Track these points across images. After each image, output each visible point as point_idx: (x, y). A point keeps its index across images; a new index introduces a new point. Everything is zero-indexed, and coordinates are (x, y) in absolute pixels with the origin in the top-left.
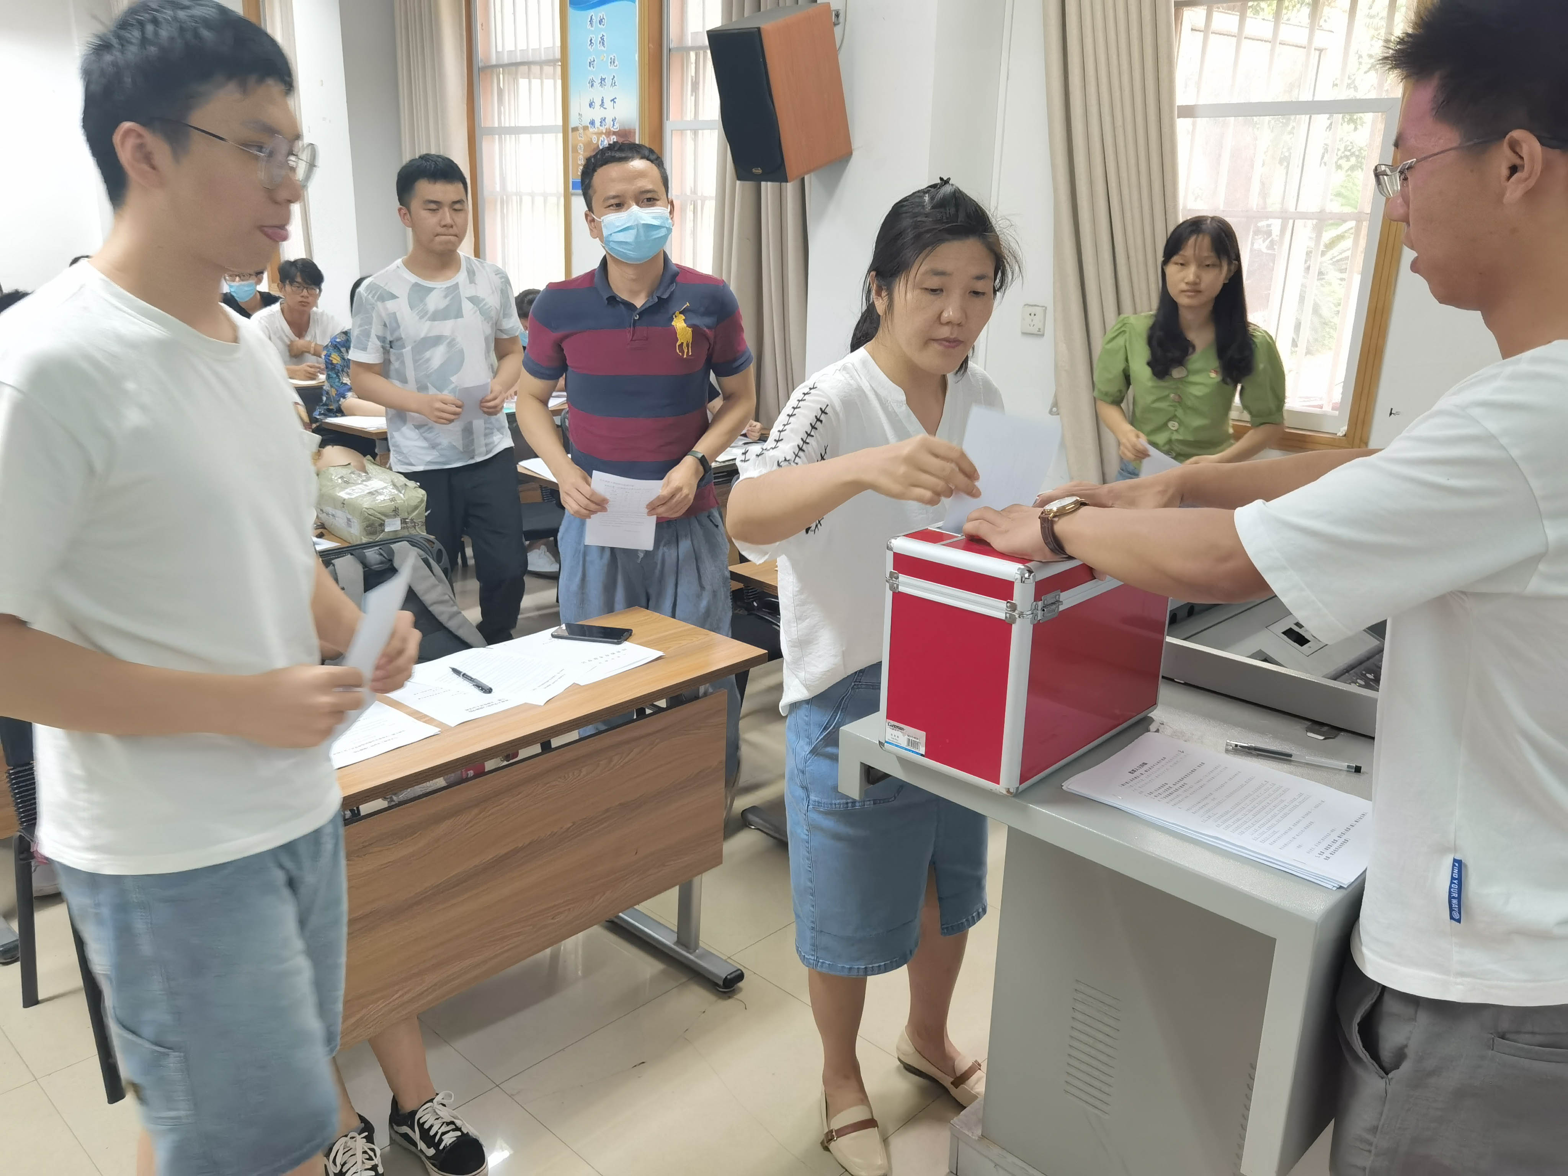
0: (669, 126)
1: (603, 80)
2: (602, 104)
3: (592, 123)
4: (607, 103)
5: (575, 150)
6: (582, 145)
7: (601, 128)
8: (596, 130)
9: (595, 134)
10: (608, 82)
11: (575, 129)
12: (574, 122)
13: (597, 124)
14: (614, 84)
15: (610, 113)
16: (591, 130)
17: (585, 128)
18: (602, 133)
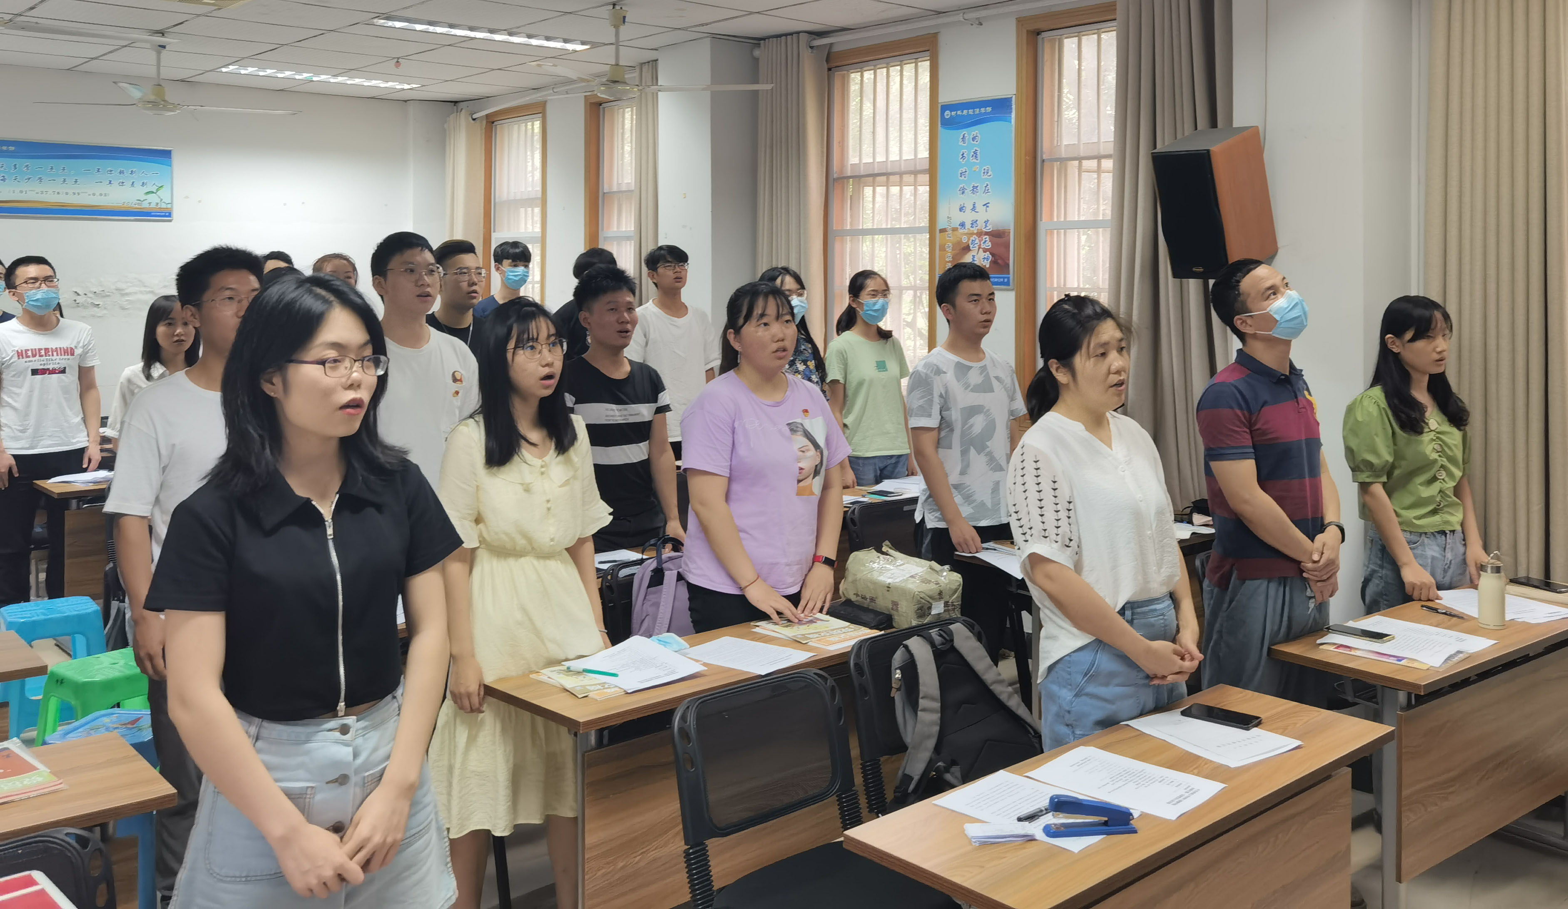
0: (1043, 225)
1: (975, 187)
2: (974, 209)
3: (962, 225)
4: (980, 207)
5: (943, 248)
6: (950, 244)
7: (972, 229)
8: (966, 231)
9: (965, 234)
10: (981, 189)
11: (943, 231)
12: (942, 223)
13: (968, 225)
14: (986, 191)
15: (981, 216)
16: (961, 231)
17: (955, 230)
18: (973, 234)
